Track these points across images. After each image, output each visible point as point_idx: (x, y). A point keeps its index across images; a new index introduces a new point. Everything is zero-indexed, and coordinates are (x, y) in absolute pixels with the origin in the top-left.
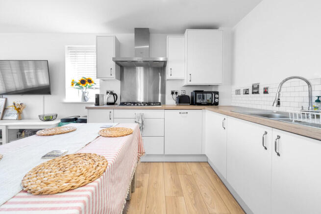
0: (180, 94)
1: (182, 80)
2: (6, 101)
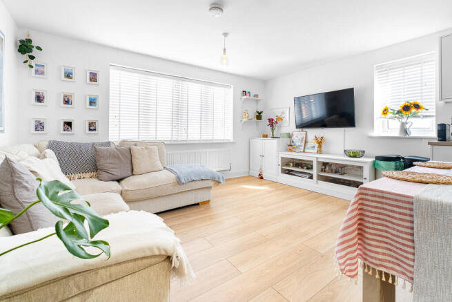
2: (306, 134)
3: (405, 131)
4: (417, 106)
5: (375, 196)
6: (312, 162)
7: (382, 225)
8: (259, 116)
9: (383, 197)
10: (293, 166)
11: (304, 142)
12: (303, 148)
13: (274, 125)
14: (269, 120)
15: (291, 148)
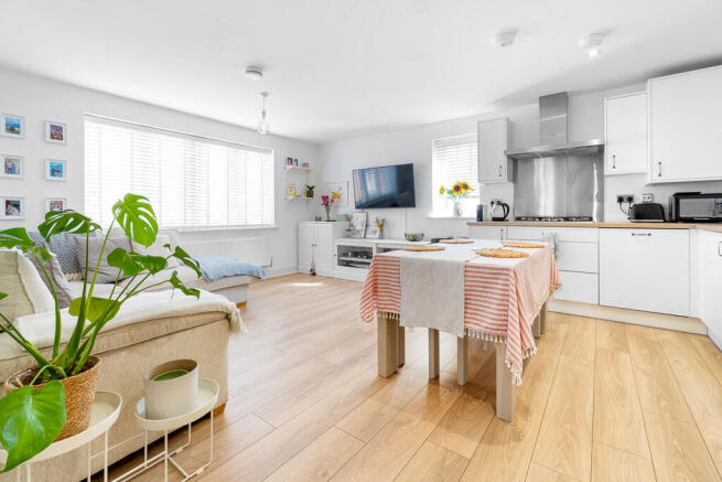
0: (639, 200)
1: (643, 174)
2: (367, 216)
3: (457, 212)
4: (466, 187)
5: (382, 261)
6: (372, 249)
8: (310, 193)
9: (386, 260)
10: (352, 256)
11: (364, 225)
12: (363, 233)
13: (330, 204)
14: (323, 197)
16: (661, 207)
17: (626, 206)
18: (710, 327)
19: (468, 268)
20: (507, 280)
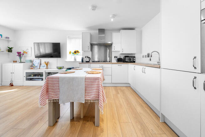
0: (118, 57)
1: (119, 51)
2: (41, 61)
3: (75, 59)
4: (78, 52)
5: (51, 79)
6: (43, 73)
7: (53, 86)
8: (10, 50)
9: (53, 79)
10: (33, 76)
11: (39, 64)
12: (38, 67)
13: (22, 56)
14: (18, 53)
15: (32, 67)
16: (122, 59)
17: (116, 58)
18: (131, 84)
19: (86, 79)
20: (99, 81)
